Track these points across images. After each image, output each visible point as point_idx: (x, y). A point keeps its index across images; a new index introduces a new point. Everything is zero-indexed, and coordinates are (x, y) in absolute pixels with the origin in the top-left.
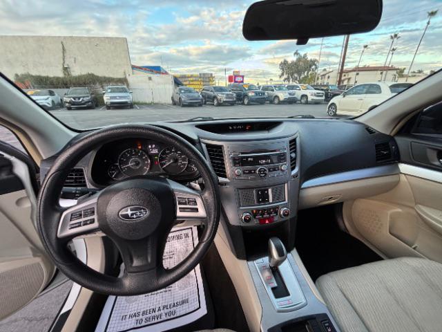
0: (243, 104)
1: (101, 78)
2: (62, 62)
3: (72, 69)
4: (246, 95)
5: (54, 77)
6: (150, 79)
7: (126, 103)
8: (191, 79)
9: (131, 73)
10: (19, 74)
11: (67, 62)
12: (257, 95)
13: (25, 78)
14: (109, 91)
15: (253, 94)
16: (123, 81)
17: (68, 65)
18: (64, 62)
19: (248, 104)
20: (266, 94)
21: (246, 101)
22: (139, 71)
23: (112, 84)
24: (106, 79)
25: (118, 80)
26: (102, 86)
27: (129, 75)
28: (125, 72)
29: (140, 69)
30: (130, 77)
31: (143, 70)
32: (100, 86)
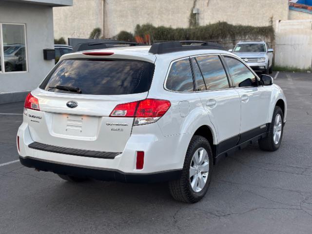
1: (235, 27)
2: (192, 6)
3: (201, 16)
5: (177, 29)
7: (257, 68)
10: (141, 25)
11: (197, 6)
13: (146, 30)
14: (238, 49)
16: (268, 32)
17: (198, 10)
18: (194, 7)
22: (301, 13)
23: (249, 37)
24: (241, 29)
25: (260, 31)
26: (234, 41)
27: (280, 21)
28: (272, 18)
29: (302, 10)
30: (280, 24)
31: (307, 11)
32: (232, 40)
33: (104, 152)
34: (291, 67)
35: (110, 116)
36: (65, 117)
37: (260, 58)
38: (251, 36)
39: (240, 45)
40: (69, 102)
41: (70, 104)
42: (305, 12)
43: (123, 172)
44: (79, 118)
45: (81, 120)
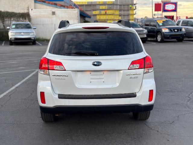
0: (156, 41)
4: (159, 32)
6: (54, 13)
7: (30, 39)
8: (104, 7)
9: (33, 8)
12: (171, 31)
14: (14, 27)
15: (167, 31)
16: (26, 16)
19: (162, 41)
20: (183, 30)
21: (159, 38)
22: (42, 5)
23: (14, 19)
24: (8, 14)
25: (21, 15)
26: (4, 21)
27: (32, 9)
28: (28, 8)
29: (42, 3)
30: (32, 11)
31: (46, 4)
32: (2, 21)
33: (125, 94)
34: (42, 38)
35: (128, 69)
36: (88, 73)
37: (31, 33)
38: (15, 19)
39: (14, 24)
40: (95, 62)
41: (96, 63)
42: (45, 5)
43: (142, 105)
44: (102, 73)
45: (103, 74)
